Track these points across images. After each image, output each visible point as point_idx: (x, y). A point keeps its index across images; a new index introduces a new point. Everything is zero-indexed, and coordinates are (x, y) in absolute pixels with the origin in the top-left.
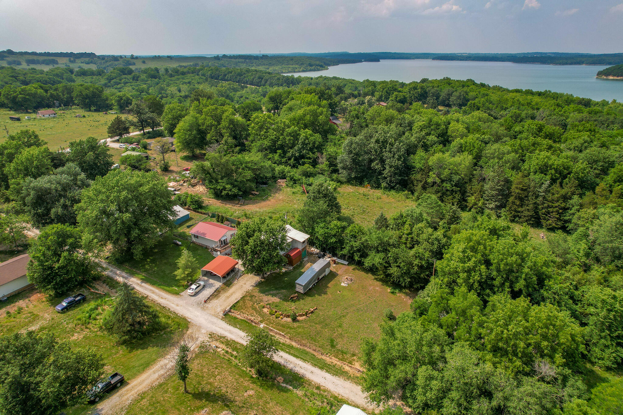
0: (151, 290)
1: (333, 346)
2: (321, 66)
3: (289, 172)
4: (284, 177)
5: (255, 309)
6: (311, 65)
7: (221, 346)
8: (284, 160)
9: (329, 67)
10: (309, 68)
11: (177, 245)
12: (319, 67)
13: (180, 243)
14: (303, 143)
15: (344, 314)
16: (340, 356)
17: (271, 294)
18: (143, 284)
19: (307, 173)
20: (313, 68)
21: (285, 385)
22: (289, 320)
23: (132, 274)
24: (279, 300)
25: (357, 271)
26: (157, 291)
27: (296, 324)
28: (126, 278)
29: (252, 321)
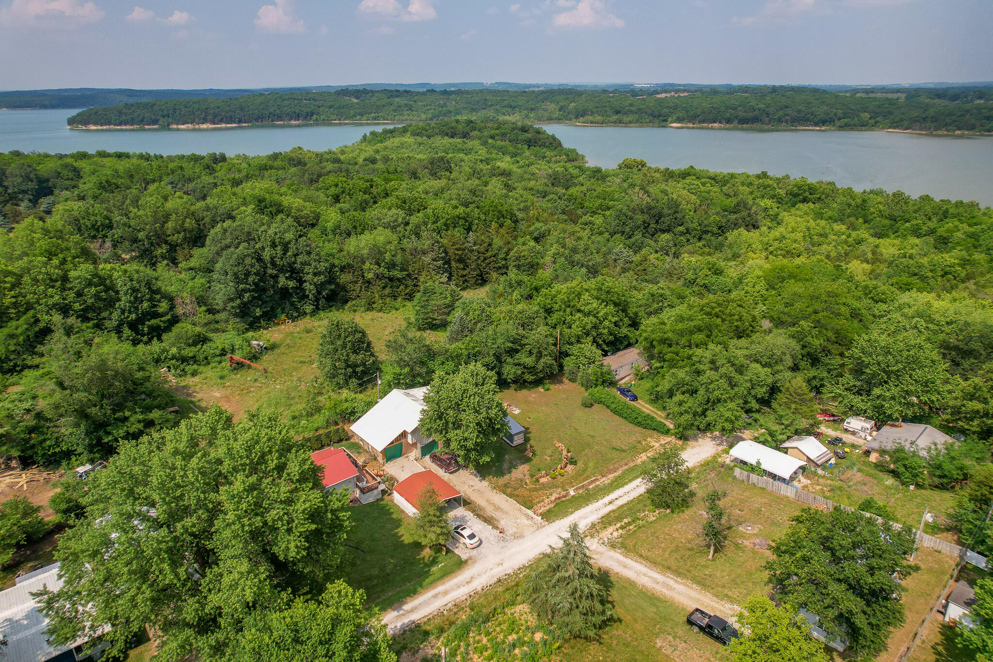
5: (537, 489)
7: (610, 530)
15: (572, 428)
17: (510, 468)
18: (406, 607)
19: (196, 337)
24: (526, 465)
26: (440, 588)
29: (561, 498)
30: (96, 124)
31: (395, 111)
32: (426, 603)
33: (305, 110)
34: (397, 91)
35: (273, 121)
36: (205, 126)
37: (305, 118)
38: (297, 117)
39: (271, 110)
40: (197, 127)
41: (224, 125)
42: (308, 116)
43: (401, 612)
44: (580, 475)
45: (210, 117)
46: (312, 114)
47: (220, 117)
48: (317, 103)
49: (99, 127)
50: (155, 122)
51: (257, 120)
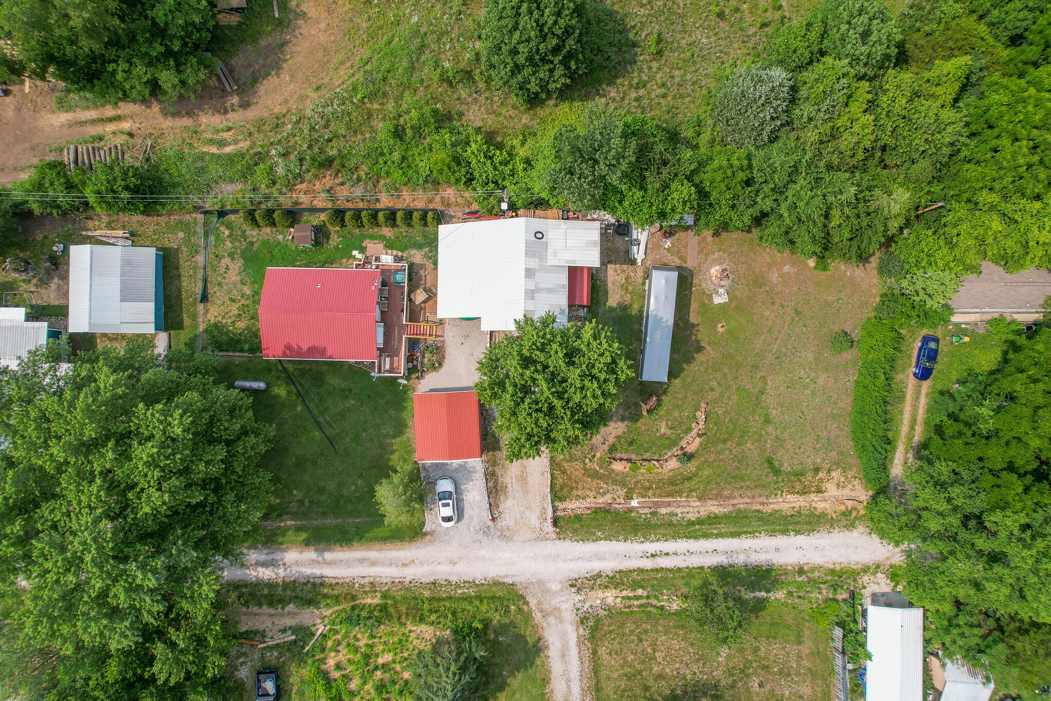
1: (777, 472)
5: (595, 475)
7: (607, 593)
13: (262, 385)
16: (798, 487)
21: (751, 595)
24: (624, 424)
26: (373, 554)
27: (692, 465)
28: (276, 563)
29: (611, 505)
44: (674, 483)
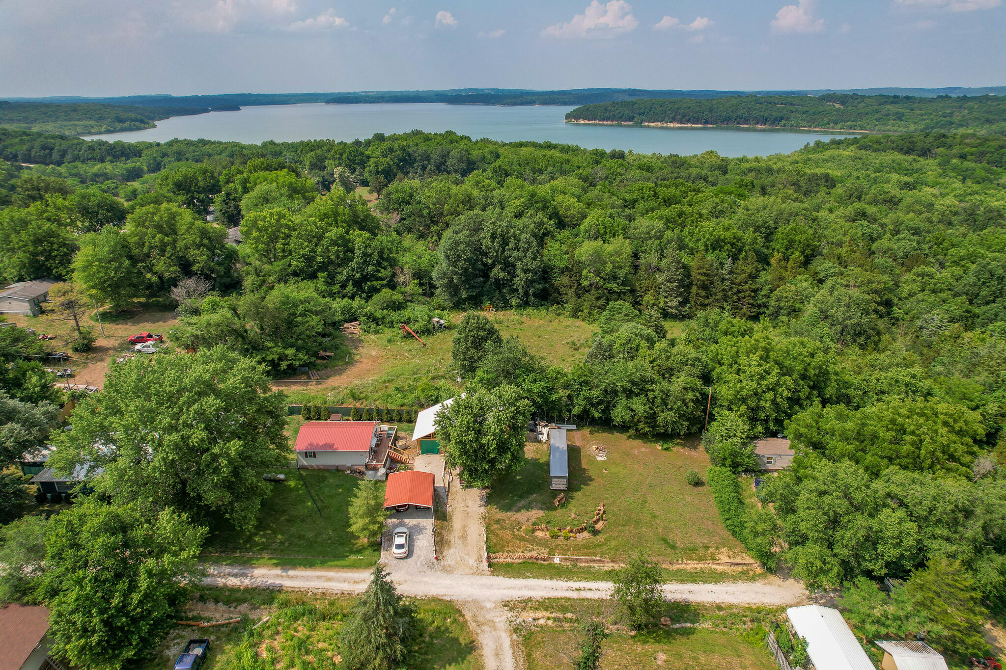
0: (319, 577)
1: (673, 547)
2: (142, 121)
3: (361, 307)
4: (353, 318)
5: (522, 539)
6: (121, 121)
7: (539, 614)
8: (336, 288)
9: (156, 123)
10: (119, 126)
11: (278, 481)
12: (138, 124)
13: (282, 476)
14: (365, 255)
15: (642, 499)
16: (695, 556)
17: (523, 508)
18: (291, 573)
19: (394, 303)
20: (127, 124)
21: (677, 626)
22: (585, 534)
23: (247, 563)
24: (541, 512)
25: (597, 434)
26: (331, 574)
27: (601, 538)
28: (245, 575)
29: (536, 559)
30: (585, 119)
31: (877, 120)
32: (307, 578)
33: (776, 114)
34: (895, 97)
35: (738, 123)
36: (672, 125)
37: (773, 123)
38: (765, 121)
39: (739, 113)
40: (665, 125)
41: (689, 125)
42: (776, 121)
43: (284, 574)
44: (587, 548)
45: (679, 117)
46: (782, 119)
47: (688, 117)
48: (792, 108)
49: (587, 122)
50: (631, 119)
51: (722, 122)
